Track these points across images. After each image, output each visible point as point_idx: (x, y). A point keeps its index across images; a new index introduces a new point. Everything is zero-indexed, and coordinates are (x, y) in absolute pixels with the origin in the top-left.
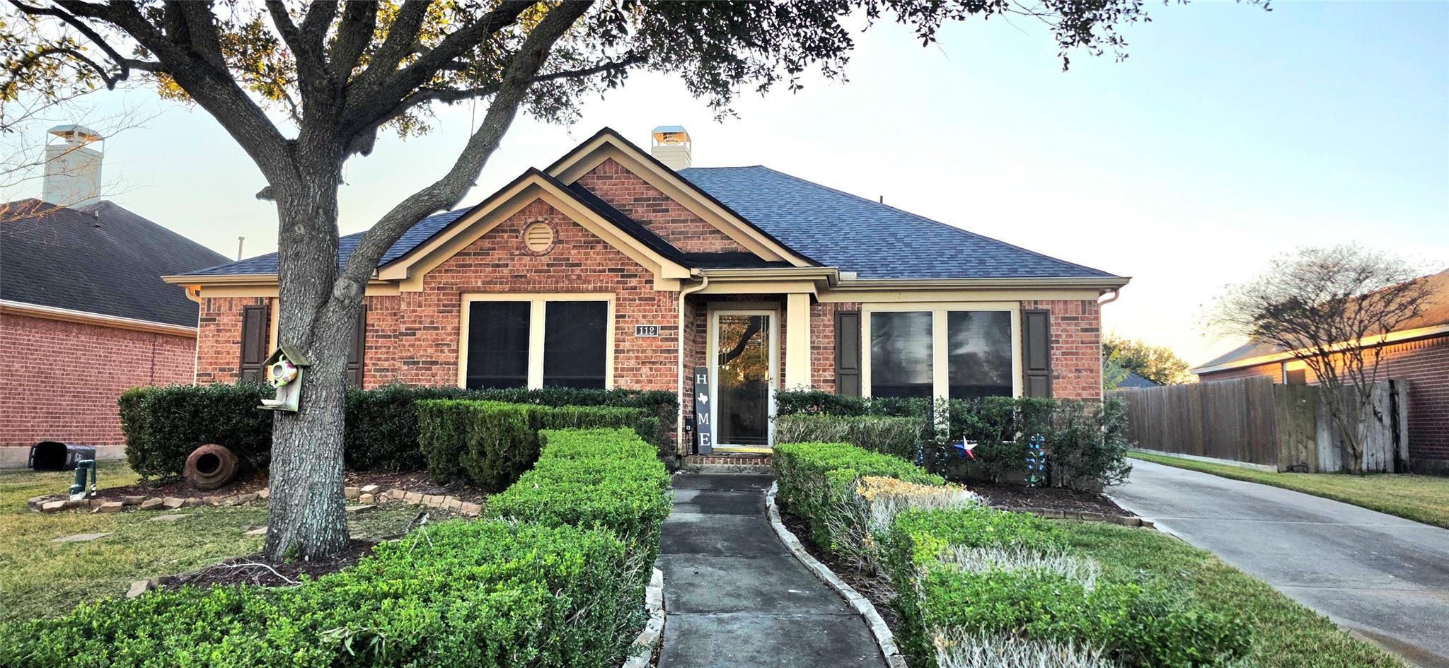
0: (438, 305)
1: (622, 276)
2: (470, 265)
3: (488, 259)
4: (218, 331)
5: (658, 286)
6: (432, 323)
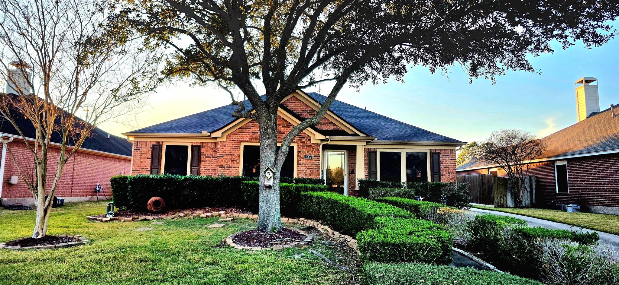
0: (232, 146)
1: (300, 138)
2: (244, 132)
3: (251, 130)
4: (141, 154)
5: (313, 141)
6: (230, 153)
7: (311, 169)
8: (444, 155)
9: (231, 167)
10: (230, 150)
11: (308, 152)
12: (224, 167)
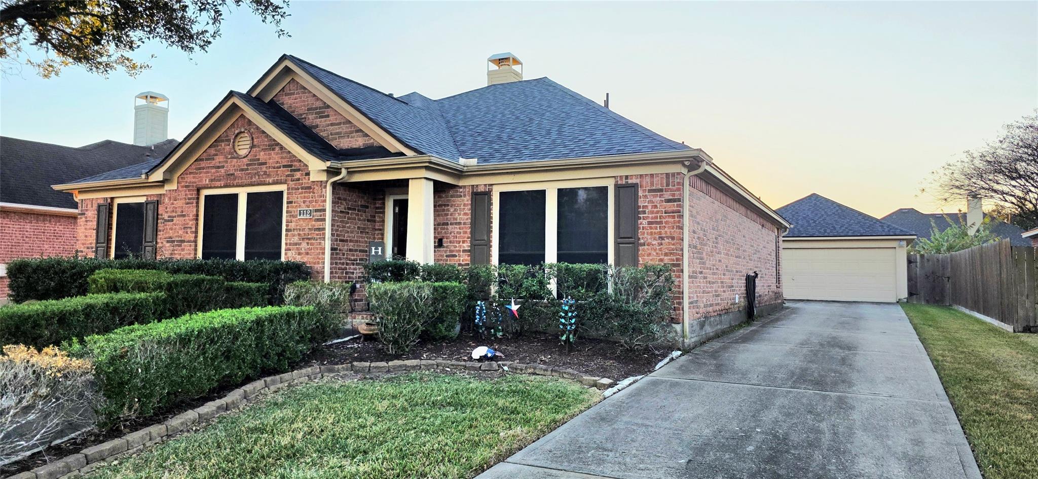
0: (185, 199)
1: (291, 171)
2: (203, 168)
3: (213, 163)
4: (86, 221)
5: (313, 177)
6: (182, 212)
7: (309, 239)
8: (650, 191)
9: (183, 241)
10: (182, 207)
11: (304, 202)
12: (173, 241)
